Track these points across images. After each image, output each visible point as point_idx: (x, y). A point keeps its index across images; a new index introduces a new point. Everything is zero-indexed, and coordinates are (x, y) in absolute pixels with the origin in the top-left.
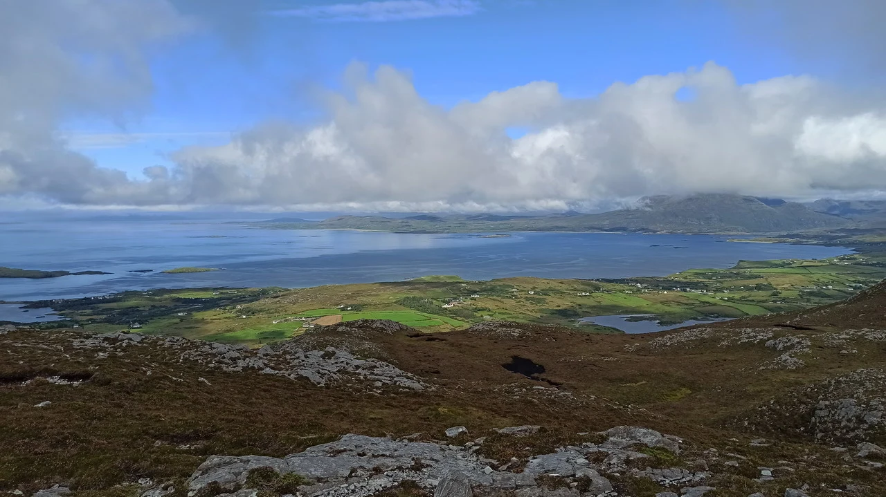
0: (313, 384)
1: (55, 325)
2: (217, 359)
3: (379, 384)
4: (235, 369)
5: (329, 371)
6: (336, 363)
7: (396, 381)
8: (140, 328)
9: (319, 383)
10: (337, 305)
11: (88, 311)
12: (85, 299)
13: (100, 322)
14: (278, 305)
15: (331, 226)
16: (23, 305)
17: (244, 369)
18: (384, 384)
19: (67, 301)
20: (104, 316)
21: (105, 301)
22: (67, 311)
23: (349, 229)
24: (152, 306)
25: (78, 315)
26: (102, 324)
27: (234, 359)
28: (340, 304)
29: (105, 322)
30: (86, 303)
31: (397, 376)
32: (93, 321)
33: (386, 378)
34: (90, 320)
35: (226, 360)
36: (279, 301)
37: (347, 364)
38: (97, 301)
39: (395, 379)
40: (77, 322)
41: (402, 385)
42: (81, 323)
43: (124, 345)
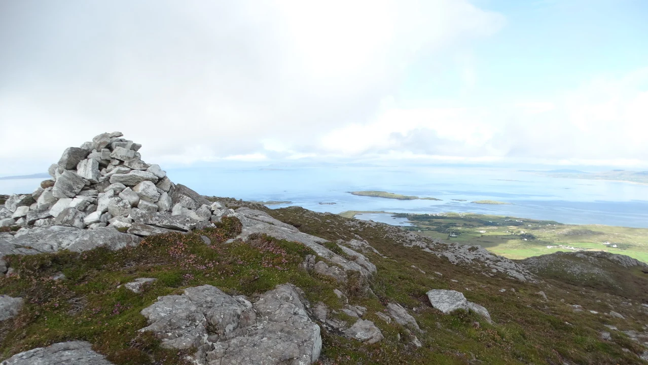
0: (450, 262)
1: (408, 229)
2: (403, 239)
3: (495, 271)
4: (409, 246)
5: (464, 257)
6: (476, 255)
7: (507, 272)
8: (456, 237)
9: (453, 262)
10: (604, 242)
11: (427, 222)
12: (426, 215)
13: (433, 230)
14: (553, 235)
15: (606, 177)
16: (393, 215)
17: (415, 246)
18: (498, 271)
19: (416, 215)
20: (435, 227)
21: (437, 217)
22: (415, 221)
23: (622, 181)
24: (464, 224)
25: (421, 224)
26: (434, 232)
27: (411, 241)
28: (606, 241)
29: (435, 231)
30: (426, 217)
31: (510, 269)
32: (429, 229)
33: (501, 268)
34: (428, 228)
35: (407, 241)
36: (554, 232)
37: (483, 256)
38: (432, 217)
39: (508, 270)
40: (420, 228)
41: (510, 275)
42: (422, 229)
43: (366, 226)
